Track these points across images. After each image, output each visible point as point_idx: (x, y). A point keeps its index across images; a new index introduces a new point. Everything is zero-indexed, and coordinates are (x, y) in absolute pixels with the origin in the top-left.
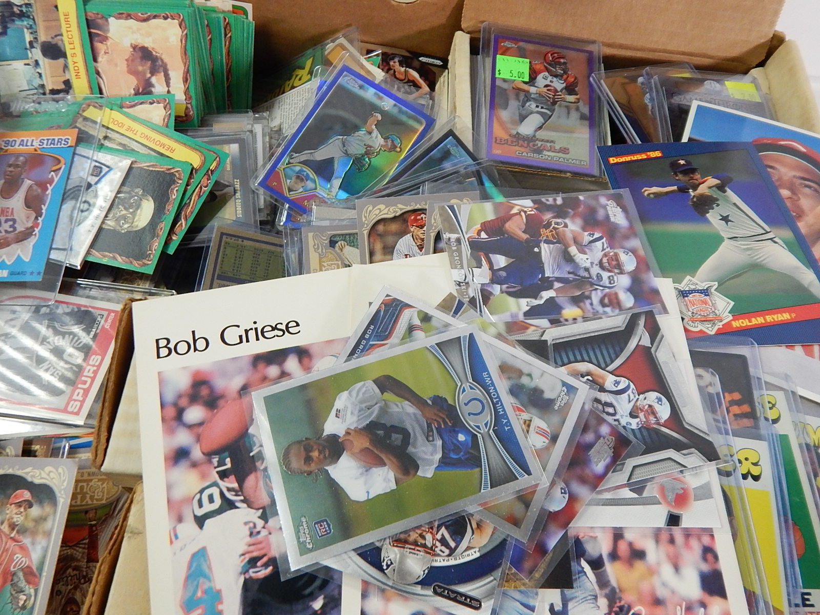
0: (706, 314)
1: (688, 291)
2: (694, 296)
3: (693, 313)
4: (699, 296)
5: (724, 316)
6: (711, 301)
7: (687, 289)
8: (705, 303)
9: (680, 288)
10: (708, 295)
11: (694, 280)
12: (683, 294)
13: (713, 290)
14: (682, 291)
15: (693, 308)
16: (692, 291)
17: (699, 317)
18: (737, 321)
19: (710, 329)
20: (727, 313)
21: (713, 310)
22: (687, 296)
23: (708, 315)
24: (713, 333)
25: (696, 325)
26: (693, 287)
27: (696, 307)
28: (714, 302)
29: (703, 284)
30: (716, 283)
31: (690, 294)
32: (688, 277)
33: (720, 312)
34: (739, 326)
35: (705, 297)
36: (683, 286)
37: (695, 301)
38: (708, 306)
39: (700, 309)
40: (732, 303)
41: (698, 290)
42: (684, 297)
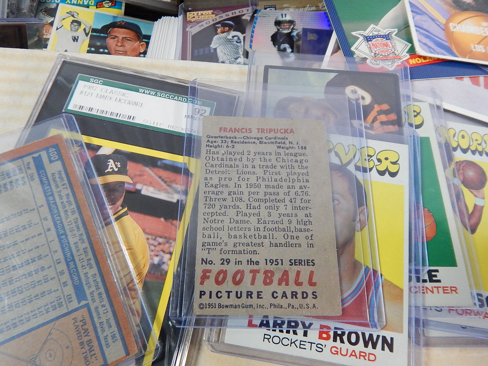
0: (386, 55)
2: (377, 40)
3: (375, 54)
4: (381, 40)
5: (403, 55)
6: (392, 44)
7: (371, 35)
8: (387, 45)
9: (364, 34)
10: (389, 39)
11: (378, 28)
13: (393, 35)
14: (366, 37)
15: (376, 50)
16: (375, 36)
18: (413, 59)
19: (390, 66)
20: (405, 53)
21: (393, 51)
22: (371, 41)
23: (388, 55)
24: (392, 69)
25: (378, 63)
26: (376, 33)
27: (378, 49)
28: (394, 44)
29: (385, 31)
30: (396, 30)
31: (373, 39)
32: (372, 26)
33: (399, 52)
34: (415, 63)
35: (387, 41)
36: (367, 33)
37: (377, 44)
38: (388, 48)
39: (382, 50)
40: (410, 45)
41: (380, 36)
42: (368, 42)
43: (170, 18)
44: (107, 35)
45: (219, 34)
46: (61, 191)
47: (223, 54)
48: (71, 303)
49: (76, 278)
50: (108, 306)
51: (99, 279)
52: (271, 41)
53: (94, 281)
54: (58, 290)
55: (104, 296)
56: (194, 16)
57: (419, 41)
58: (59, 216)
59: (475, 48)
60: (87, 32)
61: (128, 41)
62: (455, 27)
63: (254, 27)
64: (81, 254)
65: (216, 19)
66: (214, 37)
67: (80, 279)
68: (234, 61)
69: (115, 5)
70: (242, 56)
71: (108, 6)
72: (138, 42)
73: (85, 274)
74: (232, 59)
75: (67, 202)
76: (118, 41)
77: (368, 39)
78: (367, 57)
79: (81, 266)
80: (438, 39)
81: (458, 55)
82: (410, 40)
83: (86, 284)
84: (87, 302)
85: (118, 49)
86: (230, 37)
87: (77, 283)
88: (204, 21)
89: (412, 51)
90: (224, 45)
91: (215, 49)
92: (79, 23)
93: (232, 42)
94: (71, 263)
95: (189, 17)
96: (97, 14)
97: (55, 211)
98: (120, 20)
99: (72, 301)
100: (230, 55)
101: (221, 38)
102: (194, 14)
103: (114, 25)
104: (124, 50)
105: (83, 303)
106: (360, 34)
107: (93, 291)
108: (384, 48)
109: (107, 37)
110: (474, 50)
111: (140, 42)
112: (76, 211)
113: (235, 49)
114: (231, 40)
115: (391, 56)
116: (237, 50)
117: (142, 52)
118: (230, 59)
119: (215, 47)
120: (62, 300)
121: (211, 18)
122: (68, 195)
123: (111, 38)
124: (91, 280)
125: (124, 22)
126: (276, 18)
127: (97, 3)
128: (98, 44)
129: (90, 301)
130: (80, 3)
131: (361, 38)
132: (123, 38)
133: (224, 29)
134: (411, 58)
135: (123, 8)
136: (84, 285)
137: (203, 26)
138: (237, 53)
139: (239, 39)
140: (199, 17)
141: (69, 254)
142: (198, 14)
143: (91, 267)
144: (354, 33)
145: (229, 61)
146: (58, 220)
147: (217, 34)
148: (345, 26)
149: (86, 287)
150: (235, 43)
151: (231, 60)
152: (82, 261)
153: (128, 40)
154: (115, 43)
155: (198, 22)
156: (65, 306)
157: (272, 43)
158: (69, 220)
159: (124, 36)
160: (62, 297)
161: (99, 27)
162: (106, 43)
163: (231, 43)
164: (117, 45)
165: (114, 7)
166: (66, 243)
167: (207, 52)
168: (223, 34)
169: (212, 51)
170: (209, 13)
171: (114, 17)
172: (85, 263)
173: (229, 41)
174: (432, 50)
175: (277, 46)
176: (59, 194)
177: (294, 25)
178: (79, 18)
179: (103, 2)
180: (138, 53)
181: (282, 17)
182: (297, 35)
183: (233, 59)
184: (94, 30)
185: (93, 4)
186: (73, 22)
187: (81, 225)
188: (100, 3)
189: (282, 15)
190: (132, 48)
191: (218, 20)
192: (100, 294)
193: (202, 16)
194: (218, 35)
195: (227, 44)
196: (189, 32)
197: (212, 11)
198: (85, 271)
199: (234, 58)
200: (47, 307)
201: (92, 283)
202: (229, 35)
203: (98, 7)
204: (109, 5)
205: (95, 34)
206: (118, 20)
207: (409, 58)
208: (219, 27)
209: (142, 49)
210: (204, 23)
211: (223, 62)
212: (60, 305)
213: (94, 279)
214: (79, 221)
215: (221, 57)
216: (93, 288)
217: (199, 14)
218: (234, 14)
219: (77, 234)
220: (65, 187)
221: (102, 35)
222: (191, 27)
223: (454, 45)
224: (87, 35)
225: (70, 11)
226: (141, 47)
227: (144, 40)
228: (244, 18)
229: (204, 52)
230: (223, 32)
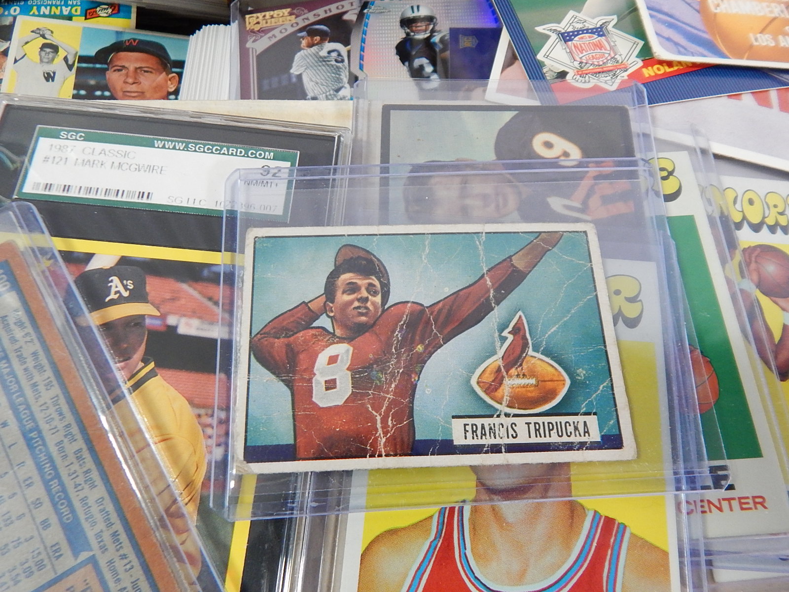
0: (601, 63)
1: (573, 32)
2: (582, 38)
3: (581, 63)
4: (590, 37)
5: (630, 62)
6: (609, 43)
7: (570, 29)
9: (559, 29)
10: (603, 35)
11: (581, 16)
12: (564, 38)
13: (610, 27)
14: (562, 34)
15: (581, 55)
16: (578, 31)
17: (591, 67)
18: (650, 68)
19: (610, 83)
20: (633, 58)
21: (613, 55)
22: (571, 40)
23: (604, 63)
24: (614, 87)
25: (587, 79)
26: (579, 26)
27: (585, 53)
28: (612, 44)
29: (595, 21)
30: (615, 18)
31: (576, 36)
32: (571, 13)
33: (623, 57)
34: (653, 74)
35: (600, 38)
36: (564, 25)
37: (583, 45)
38: (603, 51)
39: (592, 56)
40: (641, 43)
41: (587, 30)
42: (565, 42)
43: (217, 28)
44: (106, 66)
45: (303, 49)
46: (21, 347)
47: (313, 83)
48: (61, 559)
49: (65, 510)
50: (132, 557)
51: (110, 507)
52: (397, 54)
53: (101, 511)
54: (32, 538)
55: (123, 537)
56: (258, 20)
57: (657, 34)
58: (23, 395)
59: (756, 40)
60: (70, 62)
61: (146, 74)
62: (718, 5)
63: (365, 33)
64: (72, 463)
65: (297, 24)
66: (296, 56)
67: (73, 511)
68: (334, 95)
69: (119, 11)
70: (347, 85)
71: (105, 15)
72: (164, 73)
73: (82, 500)
74: (329, 91)
75: (35, 367)
76: (127, 76)
77: (566, 37)
78: (566, 70)
79: (73, 486)
80: (689, 29)
81: (728, 54)
82: (640, 34)
83: (87, 519)
84: (91, 554)
85: (129, 89)
86: (323, 53)
87: (68, 519)
88: (276, 28)
89: (646, 53)
90: (315, 68)
91: (299, 77)
92: (55, 49)
93: (329, 61)
94: (54, 483)
95: (250, 23)
96: (86, 31)
97: (14, 387)
98: (129, 38)
99: (61, 555)
100: (325, 84)
101: (308, 56)
102: (257, 17)
103: (118, 47)
104: (139, 90)
105: (84, 556)
106: (551, 30)
107: (102, 531)
108: (596, 51)
109: (107, 69)
110: (755, 43)
111: (168, 74)
112: (55, 383)
113: (333, 73)
114: (325, 58)
115: (609, 65)
116: (337, 76)
117: (171, 90)
118: (327, 92)
119: (298, 73)
120: (43, 556)
121: (288, 22)
122: (35, 354)
123: (115, 71)
124: (95, 510)
125: (137, 41)
126: (402, 15)
127: (86, 10)
128: (92, 82)
129: (96, 551)
130: (55, 13)
131: (554, 36)
132: (136, 69)
133: (312, 40)
134: (646, 66)
135: (134, 15)
136: (83, 521)
137: (275, 37)
138: (339, 80)
139: (339, 55)
140: (267, 23)
141: (48, 465)
142: (264, 16)
143: (93, 486)
144: (540, 29)
145: (324, 95)
146: (20, 405)
147: (300, 49)
148: (524, 17)
149: (86, 525)
150: (333, 63)
151: (328, 94)
152: (74, 476)
153: (145, 71)
154: (123, 79)
155: (266, 31)
156: (49, 567)
157: (399, 57)
158: (41, 401)
159: (138, 65)
160: (42, 549)
161: (92, 52)
162: (105, 79)
163: (327, 64)
164: (125, 82)
165: (115, 15)
166: (39, 445)
167: (285, 83)
168: (312, 49)
169: (294, 80)
170: (284, 14)
171: (118, 33)
172: (80, 480)
173: (324, 60)
174: (682, 50)
175: (407, 64)
176: (19, 353)
177: (434, 24)
178: (54, 40)
179: (96, 8)
180: (165, 93)
181: (413, 12)
182: (442, 40)
183: (332, 92)
184: (82, 59)
185: (79, 13)
186: (45, 46)
187: (65, 408)
188: (92, 10)
189: (412, 7)
190: (154, 84)
191: (302, 25)
192: (115, 534)
193: (273, 20)
194: (302, 51)
195: (320, 66)
196: (251, 50)
197: (289, 10)
198: (82, 495)
199: (333, 90)
200: (14, 573)
201: (99, 517)
202: (322, 49)
203: (88, 17)
204: (107, 13)
205: (84, 65)
206: (125, 38)
207: (643, 67)
208: (303, 38)
209: (172, 86)
210: (276, 32)
211: (314, 98)
212: (40, 565)
213: (102, 507)
214: (62, 401)
215: (310, 90)
216: (101, 526)
217: (268, 17)
218: (328, 12)
219: (60, 426)
220: (28, 339)
221: (98, 66)
222: (254, 41)
223: (719, 36)
224: (70, 67)
225: (38, 29)
226: (169, 82)
227: (174, 70)
228: (346, 17)
229: (280, 82)
230: (310, 46)
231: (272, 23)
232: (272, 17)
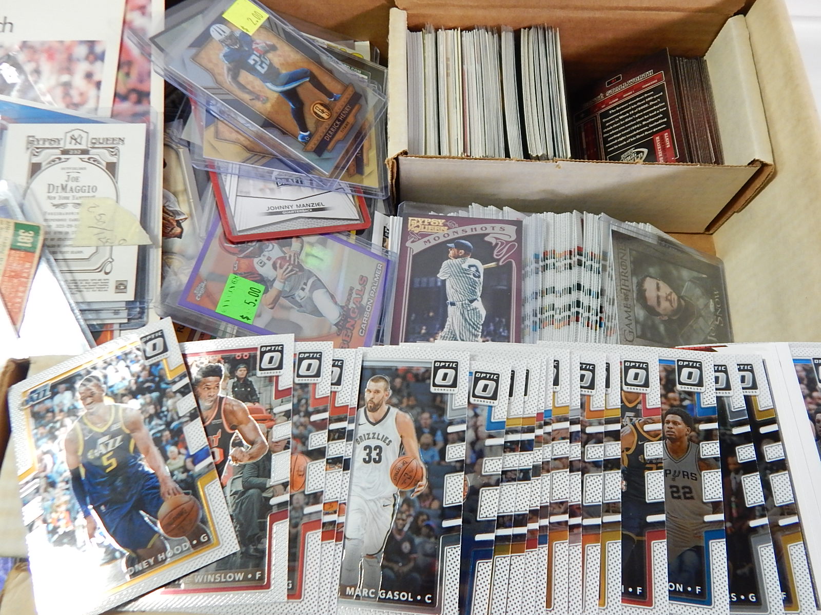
45: (451, 259)
47: (453, 291)
56: (418, 224)
65: (448, 235)
66: (444, 263)
68: (469, 304)
70: (479, 299)
86: (465, 266)
88: (431, 235)
90: (457, 278)
91: (444, 282)
93: (468, 274)
95: (411, 225)
100: (462, 293)
101: (453, 265)
102: (418, 222)
113: (470, 285)
114: (466, 270)
116: (473, 289)
118: (464, 300)
119: (443, 278)
121: (441, 232)
133: (458, 252)
137: (430, 242)
138: (474, 292)
139: (477, 271)
140: (424, 228)
142: (424, 222)
145: (461, 302)
147: (448, 258)
150: (472, 276)
151: (464, 302)
155: (423, 235)
163: (466, 276)
167: (432, 284)
168: (457, 260)
169: (439, 284)
170: (439, 223)
173: (464, 271)
183: (467, 302)
191: (452, 237)
193: (430, 226)
194: (449, 260)
195: (460, 276)
196: (409, 249)
197: (443, 221)
199: (468, 300)
202: (464, 262)
208: (451, 248)
210: (431, 238)
211: (453, 304)
215: (451, 296)
217: (426, 223)
218: (474, 230)
222: (413, 242)
228: (487, 239)
229: (428, 283)
230: (456, 257)
231: (429, 229)
232: (429, 224)
